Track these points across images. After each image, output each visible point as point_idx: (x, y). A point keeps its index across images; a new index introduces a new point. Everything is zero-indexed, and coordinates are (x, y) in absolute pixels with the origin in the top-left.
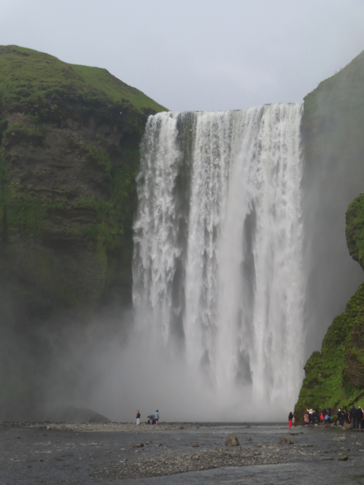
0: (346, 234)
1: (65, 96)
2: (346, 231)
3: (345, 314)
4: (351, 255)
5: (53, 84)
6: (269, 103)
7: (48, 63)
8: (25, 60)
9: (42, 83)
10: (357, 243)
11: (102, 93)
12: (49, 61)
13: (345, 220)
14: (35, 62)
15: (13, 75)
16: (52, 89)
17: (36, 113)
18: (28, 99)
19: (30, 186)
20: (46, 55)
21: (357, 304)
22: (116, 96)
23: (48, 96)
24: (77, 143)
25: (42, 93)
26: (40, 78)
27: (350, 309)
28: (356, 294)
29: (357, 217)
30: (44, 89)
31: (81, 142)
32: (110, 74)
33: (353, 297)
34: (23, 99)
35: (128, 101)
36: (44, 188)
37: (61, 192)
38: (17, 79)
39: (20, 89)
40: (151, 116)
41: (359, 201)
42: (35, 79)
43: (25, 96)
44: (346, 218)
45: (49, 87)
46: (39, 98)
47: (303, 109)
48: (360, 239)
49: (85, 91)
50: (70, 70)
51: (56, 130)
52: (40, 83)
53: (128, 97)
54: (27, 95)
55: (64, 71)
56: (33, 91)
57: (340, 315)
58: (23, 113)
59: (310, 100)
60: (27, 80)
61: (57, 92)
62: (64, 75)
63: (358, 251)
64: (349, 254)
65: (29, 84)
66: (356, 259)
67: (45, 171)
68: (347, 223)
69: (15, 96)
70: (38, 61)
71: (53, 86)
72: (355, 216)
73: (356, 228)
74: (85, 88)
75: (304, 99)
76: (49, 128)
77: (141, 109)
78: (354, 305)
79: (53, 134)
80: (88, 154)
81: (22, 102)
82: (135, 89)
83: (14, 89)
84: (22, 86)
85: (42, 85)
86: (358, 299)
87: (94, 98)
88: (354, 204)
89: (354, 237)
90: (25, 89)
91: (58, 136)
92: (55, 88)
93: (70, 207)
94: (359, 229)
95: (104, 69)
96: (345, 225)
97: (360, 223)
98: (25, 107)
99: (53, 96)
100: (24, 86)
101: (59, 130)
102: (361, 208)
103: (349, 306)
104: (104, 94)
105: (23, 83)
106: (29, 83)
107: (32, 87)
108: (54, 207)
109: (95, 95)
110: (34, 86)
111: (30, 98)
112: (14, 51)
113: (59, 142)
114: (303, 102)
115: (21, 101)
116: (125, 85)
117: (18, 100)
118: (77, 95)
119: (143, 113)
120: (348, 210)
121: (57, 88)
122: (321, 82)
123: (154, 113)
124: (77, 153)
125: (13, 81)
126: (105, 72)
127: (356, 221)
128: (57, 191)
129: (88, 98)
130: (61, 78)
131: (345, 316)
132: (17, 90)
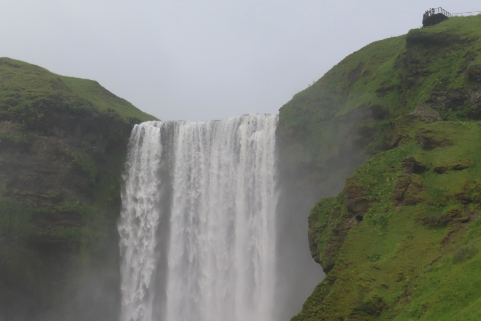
0: (309, 238)
1: (52, 105)
2: (309, 234)
3: (301, 314)
4: (313, 257)
5: (41, 94)
6: (247, 114)
7: (37, 74)
8: (16, 71)
9: (30, 93)
10: (318, 246)
11: (88, 103)
12: (39, 73)
13: (308, 224)
14: (25, 73)
15: (2, 85)
16: (39, 99)
17: (23, 121)
18: (15, 108)
19: (16, 191)
20: (37, 67)
21: (313, 305)
22: (102, 106)
23: (35, 105)
24: (63, 150)
25: (29, 102)
26: (28, 88)
27: (307, 310)
28: (312, 295)
29: (318, 221)
30: (32, 98)
31: (67, 149)
32: (101, 86)
33: (310, 298)
34: (11, 108)
35: (114, 111)
36: (30, 193)
37: (46, 196)
38: (5, 89)
39: (8, 98)
40: (136, 125)
41: (320, 205)
42: (24, 89)
43: (12, 105)
44: (309, 222)
45: (37, 97)
46: (27, 107)
47: (278, 119)
48: (321, 242)
49: (72, 101)
50: (58, 81)
51: (42, 137)
52: (28, 93)
53: (115, 107)
54: (14, 104)
55: (52, 82)
56: (20, 101)
57: (296, 315)
58: (11, 121)
59: (285, 111)
60: (16, 90)
61: (44, 101)
62: (52, 86)
63: (319, 253)
64: (311, 257)
65: (17, 94)
66: (317, 261)
67: (31, 176)
68: (310, 227)
69: (3, 105)
70: (28, 73)
71: (40, 96)
72: (317, 220)
73: (317, 231)
74: (71, 98)
75: (280, 110)
76: (36, 135)
77: (127, 118)
78: (311, 306)
79: (39, 141)
80: (74, 160)
81: (10, 111)
82: (123, 100)
83: (2, 98)
84: (10, 96)
85: (30, 95)
86: (314, 300)
87: (80, 107)
88: (316, 208)
89: (316, 240)
90: (13, 98)
91: (44, 143)
92: (42, 98)
93: (54, 211)
94: (320, 232)
95: (95, 81)
96: (308, 229)
97: (320, 227)
98: (13, 115)
99: (40, 105)
100: (12, 95)
101: (46, 138)
102: (322, 212)
103: (305, 307)
104: (90, 104)
105: (12, 92)
106: (18, 92)
107: (20, 96)
108: (39, 210)
109: (81, 105)
110: (23, 96)
111: (17, 106)
112: (6, 63)
113: (45, 149)
114: (278, 112)
115: (9, 109)
116: (114, 96)
117: (6, 108)
118: (63, 105)
119: (128, 122)
120: (310, 214)
121: (45, 98)
122: (296, 95)
123: (139, 122)
124: (63, 159)
125: (2, 91)
126: (95, 84)
127: (317, 225)
128: (42, 195)
129: (74, 107)
130: (49, 88)
131: (302, 316)
132: (5, 99)
